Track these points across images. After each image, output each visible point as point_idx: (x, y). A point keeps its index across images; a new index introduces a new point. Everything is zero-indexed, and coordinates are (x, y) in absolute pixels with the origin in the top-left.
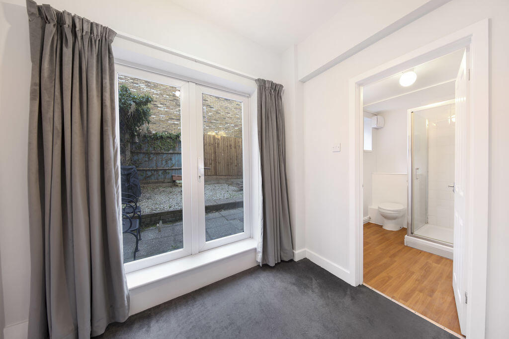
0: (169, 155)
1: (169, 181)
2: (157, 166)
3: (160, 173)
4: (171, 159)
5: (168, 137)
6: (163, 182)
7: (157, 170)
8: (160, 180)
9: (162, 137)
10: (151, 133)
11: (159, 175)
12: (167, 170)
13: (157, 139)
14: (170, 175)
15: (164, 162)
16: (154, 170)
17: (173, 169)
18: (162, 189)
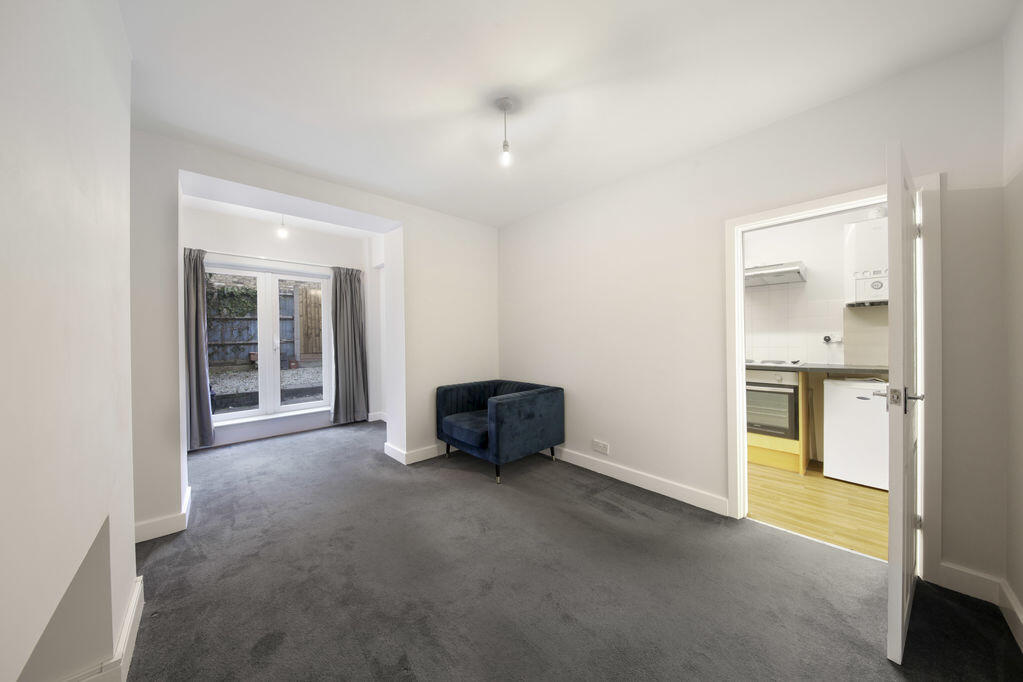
0: (245, 322)
1: (245, 361)
2: (223, 339)
3: (229, 349)
4: (248, 328)
5: (243, 294)
6: (234, 364)
7: (223, 346)
8: (228, 360)
9: (232, 295)
10: (213, 288)
11: (227, 354)
12: (240, 344)
13: (224, 296)
14: (246, 354)
15: (235, 333)
16: (219, 346)
17: (251, 344)
18: (231, 373)
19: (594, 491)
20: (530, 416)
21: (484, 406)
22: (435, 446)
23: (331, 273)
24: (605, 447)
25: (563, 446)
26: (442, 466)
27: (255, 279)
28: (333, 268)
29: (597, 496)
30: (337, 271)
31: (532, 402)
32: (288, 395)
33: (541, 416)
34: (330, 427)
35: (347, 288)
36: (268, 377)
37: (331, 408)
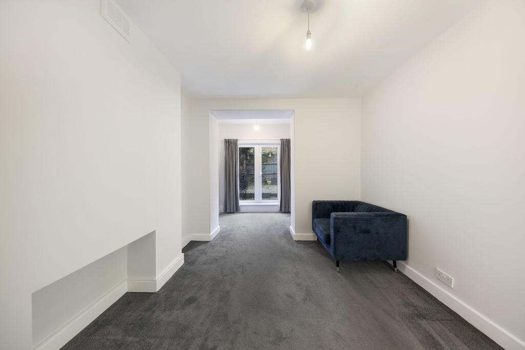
17: (266, 174)
19: (421, 316)
20: (367, 232)
21: (329, 217)
22: (312, 234)
23: (280, 142)
24: (449, 280)
25: (407, 264)
26: (312, 247)
27: (254, 148)
28: (281, 140)
29: (423, 322)
30: (282, 140)
31: (369, 221)
32: (266, 196)
33: (377, 233)
34: (277, 212)
35: (286, 148)
36: (258, 188)
37: (279, 204)
